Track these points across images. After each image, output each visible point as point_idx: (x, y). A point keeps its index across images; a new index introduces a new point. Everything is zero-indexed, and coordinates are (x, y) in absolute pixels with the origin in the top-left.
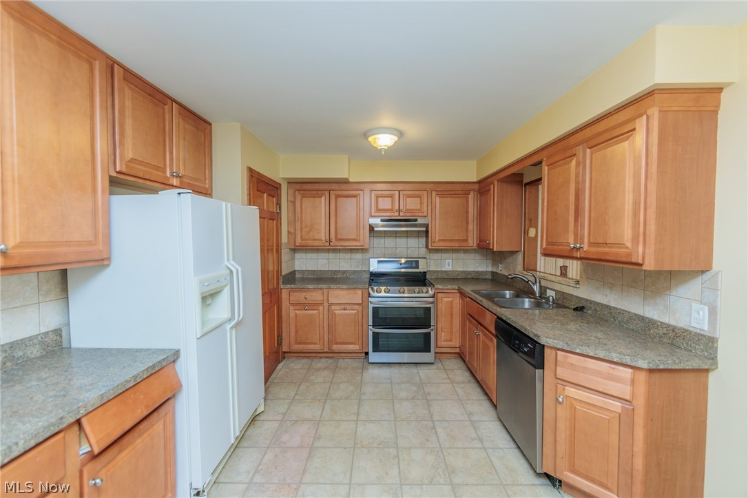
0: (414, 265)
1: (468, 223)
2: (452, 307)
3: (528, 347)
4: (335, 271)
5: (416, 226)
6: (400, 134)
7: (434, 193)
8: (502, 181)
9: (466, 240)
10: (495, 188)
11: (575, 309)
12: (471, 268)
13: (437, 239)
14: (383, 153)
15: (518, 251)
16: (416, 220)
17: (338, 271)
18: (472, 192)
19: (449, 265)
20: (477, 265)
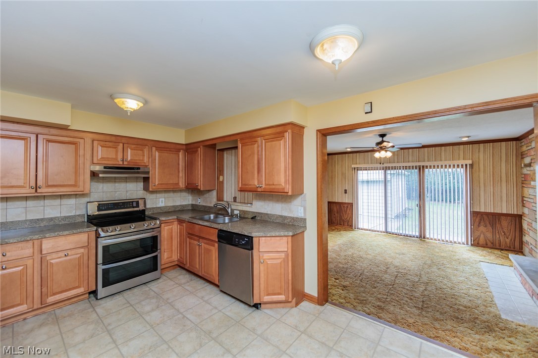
0: (135, 205)
1: (179, 172)
2: (172, 233)
3: (244, 240)
4: (38, 220)
5: (138, 173)
6: (146, 102)
7: (154, 149)
8: (205, 146)
9: (178, 184)
10: (200, 151)
11: (252, 218)
12: (178, 203)
13: (157, 184)
14: (129, 114)
15: (213, 190)
16: (139, 168)
17: (42, 220)
18: (181, 151)
19: (162, 203)
20: (182, 200)
